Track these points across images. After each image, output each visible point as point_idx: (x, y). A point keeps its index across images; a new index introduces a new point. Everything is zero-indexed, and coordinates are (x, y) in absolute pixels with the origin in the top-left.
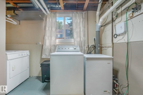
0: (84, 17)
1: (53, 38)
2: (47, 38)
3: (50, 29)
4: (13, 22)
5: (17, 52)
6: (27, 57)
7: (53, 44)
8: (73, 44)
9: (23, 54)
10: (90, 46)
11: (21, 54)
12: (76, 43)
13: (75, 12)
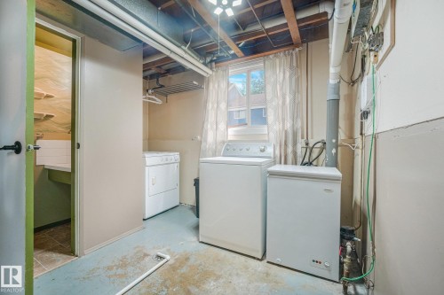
0: (295, 64)
1: (222, 126)
2: (209, 126)
3: (215, 106)
4: (155, 100)
5: (161, 154)
6: (176, 165)
7: (220, 139)
8: (267, 139)
9: (169, 158)
10: (311, 145)
11: (164, 157)
12: (272, 135)
13: (271, 56)
